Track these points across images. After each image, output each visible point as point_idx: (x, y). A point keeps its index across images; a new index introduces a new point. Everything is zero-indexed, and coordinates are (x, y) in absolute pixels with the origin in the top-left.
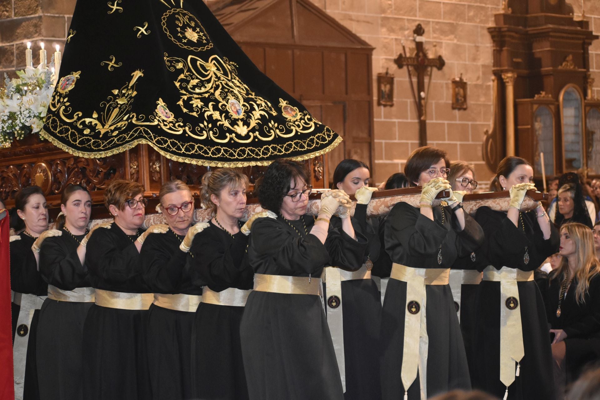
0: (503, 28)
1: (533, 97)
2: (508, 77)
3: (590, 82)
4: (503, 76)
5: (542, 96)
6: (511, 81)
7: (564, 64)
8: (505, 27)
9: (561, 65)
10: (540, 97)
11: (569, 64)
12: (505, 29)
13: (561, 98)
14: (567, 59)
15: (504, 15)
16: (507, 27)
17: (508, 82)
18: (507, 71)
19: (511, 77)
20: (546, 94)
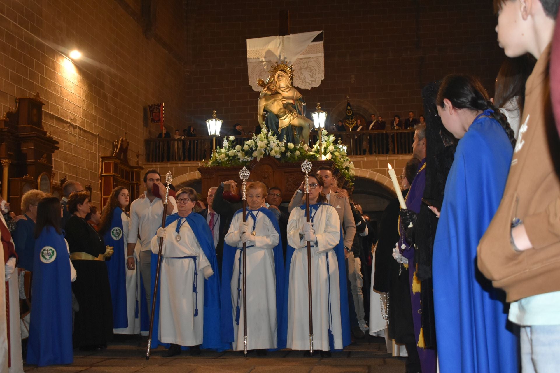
0: (4, 129)
1: (23, 177)
2: (5, 162)
3: (53, 175)
4: (2, 162)
5: (28, 177)
6: (7, 165)
7: (41, 159)
8: (6, 129)
9: (40, 159)
10: (26, 177)
11: (44, 160)
12: (6, 130)
13: (39, 180)
14: (43, 156)
15: (5, 121)
16: (7, 129)
17: (5, 166)
18: (5, 158)
19: (8, 162)
20: (30, 176)
